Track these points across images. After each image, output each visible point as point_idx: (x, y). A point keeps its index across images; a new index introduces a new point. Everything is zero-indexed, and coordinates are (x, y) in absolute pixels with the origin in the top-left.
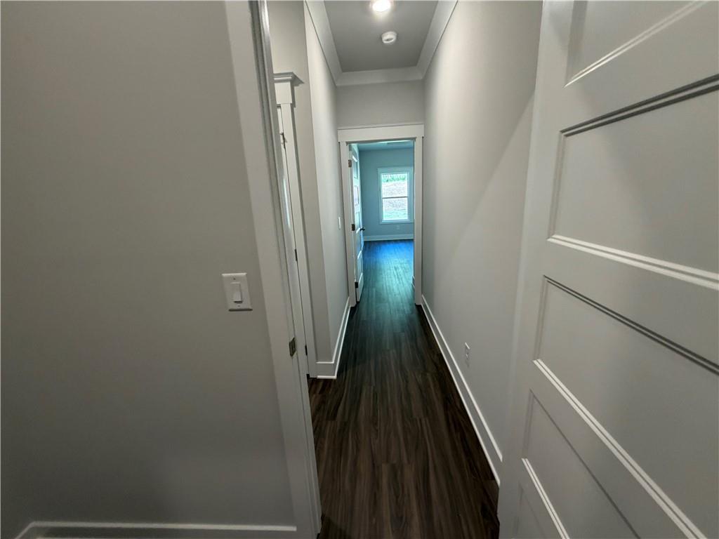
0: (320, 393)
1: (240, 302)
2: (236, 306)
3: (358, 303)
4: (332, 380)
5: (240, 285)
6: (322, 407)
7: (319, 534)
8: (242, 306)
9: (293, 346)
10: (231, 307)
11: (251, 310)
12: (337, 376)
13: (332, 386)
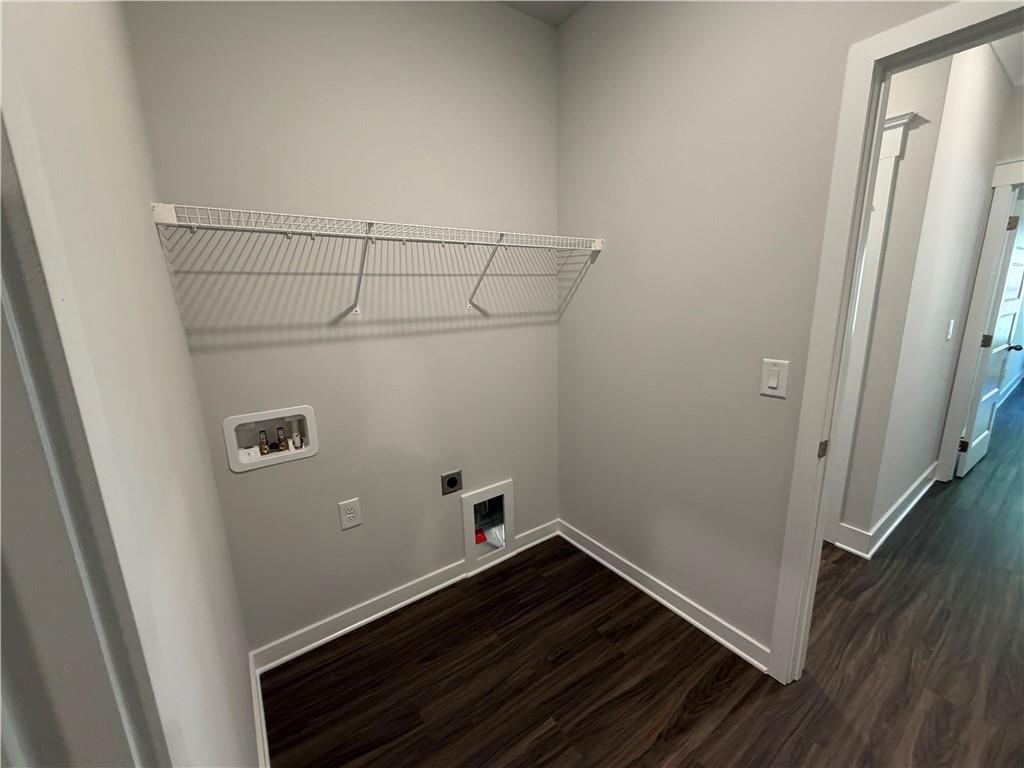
0: (834, 562)
1: (775, 388)
2: (770, 392)
3: (957, 479)
4: (860, 558)
5: (779, 372)
6: (834, 579)
7: (794, 681)
8: (776, 393)
9: (824, 449)
10: (762, 392)
11: (784, 398)
12: (874, 557)
13: (859, 565)
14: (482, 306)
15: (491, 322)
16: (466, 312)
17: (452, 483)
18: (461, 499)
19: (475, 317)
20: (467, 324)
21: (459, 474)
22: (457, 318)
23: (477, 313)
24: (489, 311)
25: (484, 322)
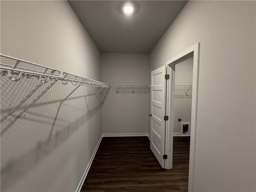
14: (187, 94)
15: (188, 97)
16: (185, 95)
17: (180, 120)
18: (181, 123)
19: (186, 96)
20: (184, 97)
21: (181, 119)
22: (183, 96)
23: (186, 95)
24: (188, 95)
25: (187, 97)
